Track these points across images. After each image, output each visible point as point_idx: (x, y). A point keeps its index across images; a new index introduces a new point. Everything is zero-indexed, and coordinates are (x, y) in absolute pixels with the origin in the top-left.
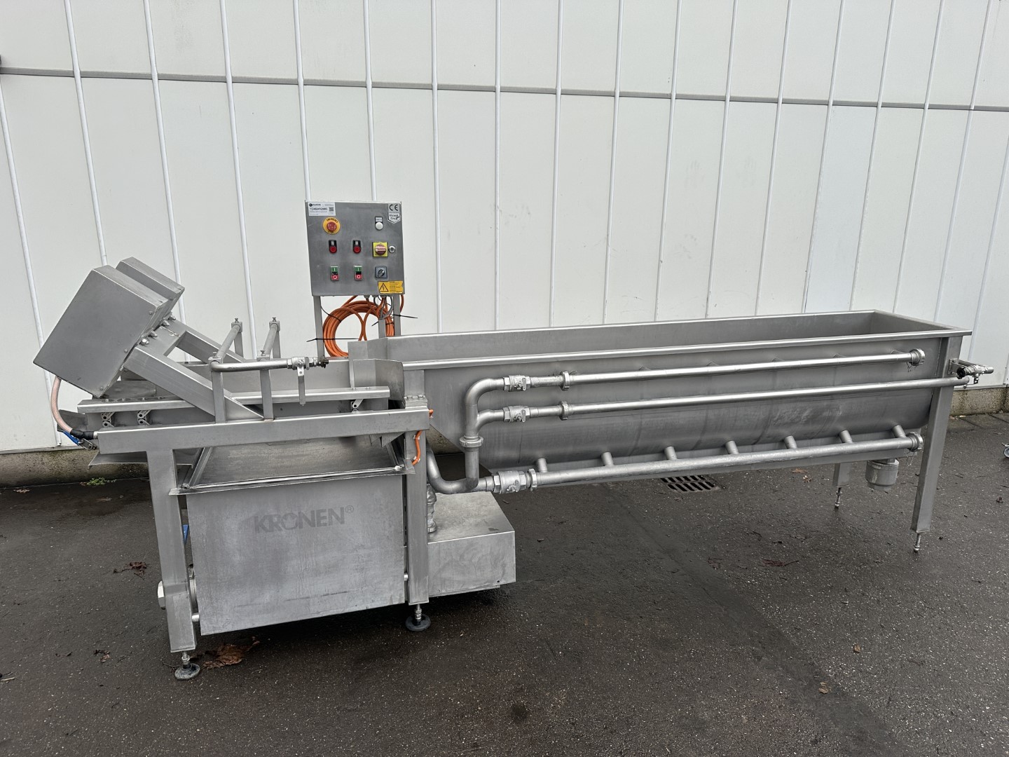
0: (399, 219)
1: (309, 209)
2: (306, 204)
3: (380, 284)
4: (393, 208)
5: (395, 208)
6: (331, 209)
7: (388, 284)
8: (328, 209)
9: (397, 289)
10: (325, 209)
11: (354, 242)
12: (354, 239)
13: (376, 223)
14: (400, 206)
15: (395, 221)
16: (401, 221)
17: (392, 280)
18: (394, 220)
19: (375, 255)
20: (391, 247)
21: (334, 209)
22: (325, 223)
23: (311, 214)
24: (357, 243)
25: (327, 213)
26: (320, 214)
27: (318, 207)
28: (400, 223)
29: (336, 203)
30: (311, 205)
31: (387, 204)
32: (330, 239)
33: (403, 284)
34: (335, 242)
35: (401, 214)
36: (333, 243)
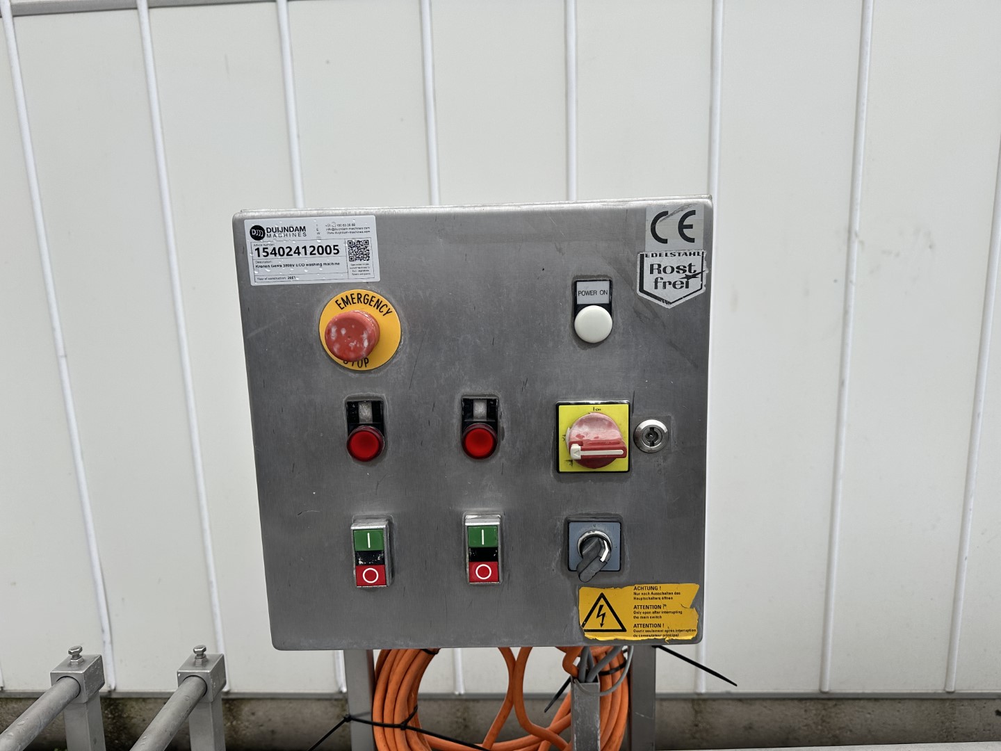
0: (695, 283)
1: (252, 256)
2: (238, 225)
3: (588, 597)
4: (667, 228)
5: (682, 227)
6: (359, 251)
7: (624, 599)
8: (343, 248)
9: (668, 621)
10: (325, 250)
11: (468, 405)
12: (467, 390)
13: (577, 308)
14: (709, 212)
15: (673, 295)
16: (706, 297)
17: (645, 576)
18: (671, 294)
19: (564, 467)
20: (645, 424)
21: (374, 248)
22: (330, 313)
23: (262, 276)
24: (480, 409)
25: (339, 270)
26: (304, 273)
27: (293, 241)
28: (703, 302)
29: (382, 220)
30: (258, 233)
31: (642, 212)
32: (356, 392)
33: (698, 603)
34: (377, 406)
35: (707, 260)
36: (365, 412)
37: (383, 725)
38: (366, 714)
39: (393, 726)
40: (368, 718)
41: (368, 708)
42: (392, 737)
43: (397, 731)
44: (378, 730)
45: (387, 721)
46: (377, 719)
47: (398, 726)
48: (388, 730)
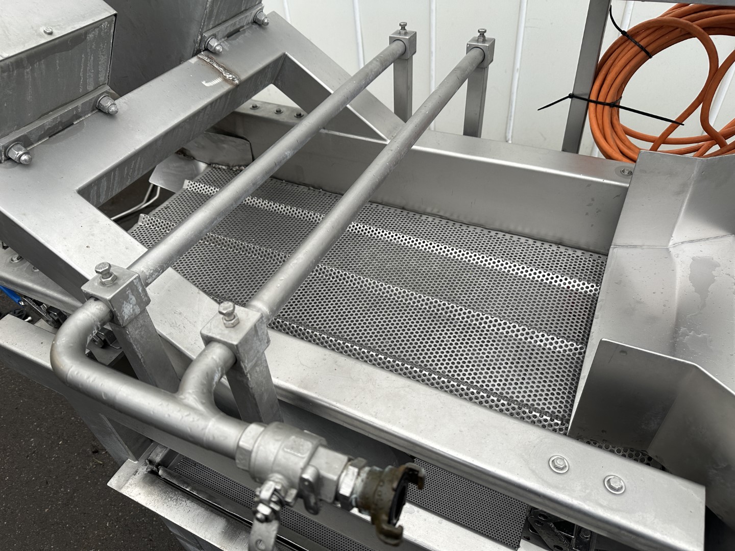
37: (597, 102)
38: (586, 94)
39: (604, 104)
40: (587, 97)
41: (588, 92)
42: (601, 111)
43: (607, 108)
44: (592, 105)
45: (601, 99)
46: (593, 98)
47: (608, 104)
48: (600, 106)
